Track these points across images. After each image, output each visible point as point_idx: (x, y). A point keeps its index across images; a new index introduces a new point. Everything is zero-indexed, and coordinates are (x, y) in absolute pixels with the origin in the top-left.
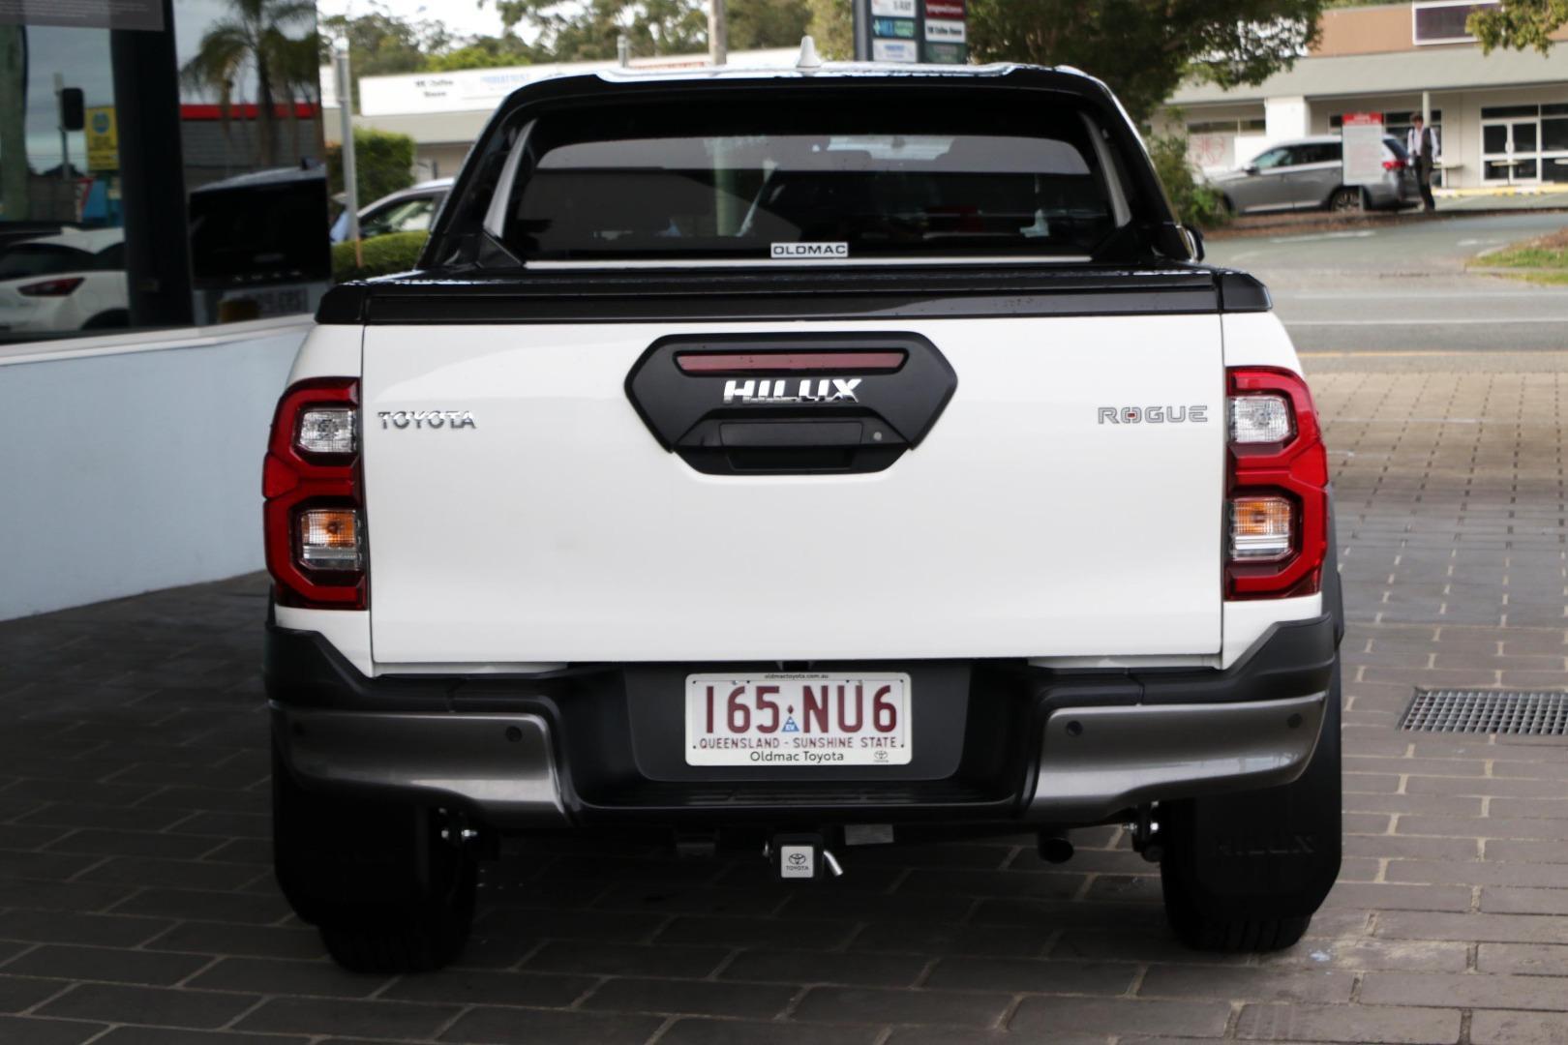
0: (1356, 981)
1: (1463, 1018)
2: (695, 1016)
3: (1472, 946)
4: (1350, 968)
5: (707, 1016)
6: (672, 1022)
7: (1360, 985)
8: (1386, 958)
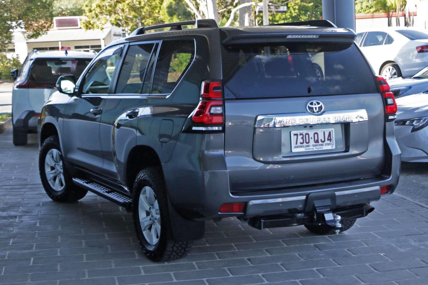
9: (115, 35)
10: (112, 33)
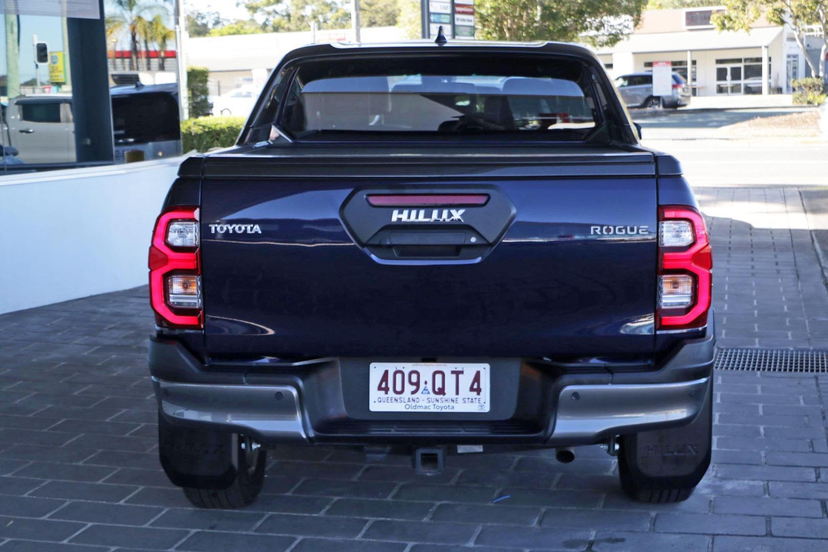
0: (711, 501)
1: (766, 521)
2: (383, 519)
3: (766, 482)
4: (707, 494)
5: (388, 519)
6: (372, 522)
7: (712, 504)
8: (724, 489)
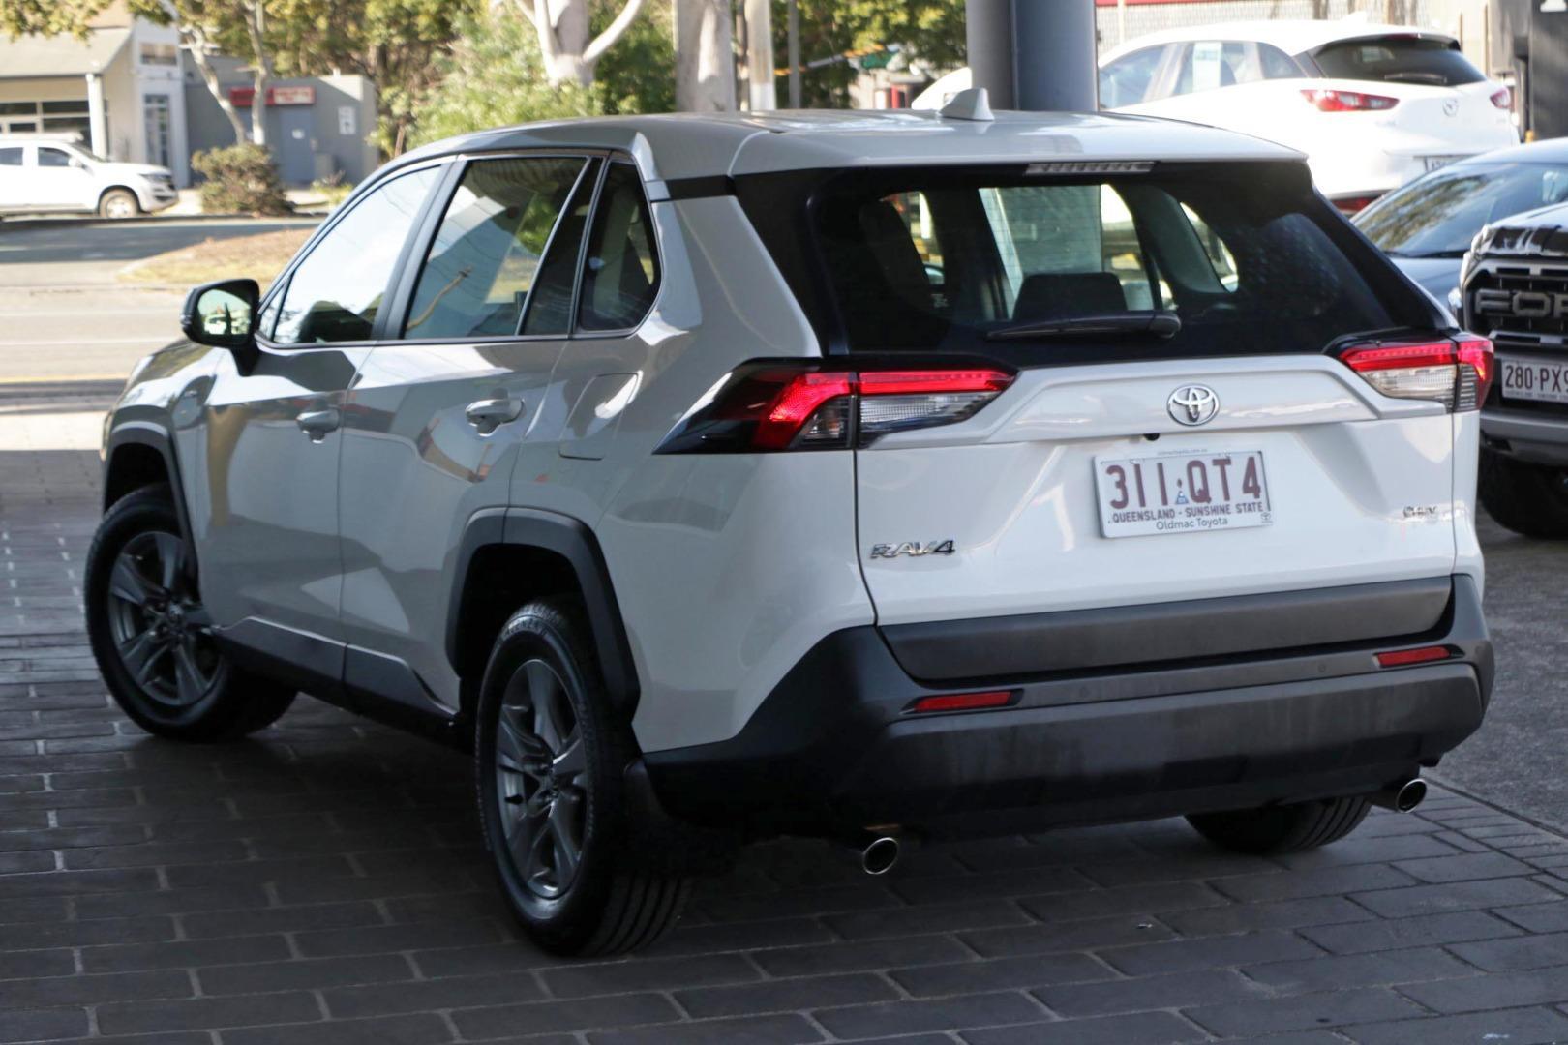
9: (148, 58)
10: (137, 52)
